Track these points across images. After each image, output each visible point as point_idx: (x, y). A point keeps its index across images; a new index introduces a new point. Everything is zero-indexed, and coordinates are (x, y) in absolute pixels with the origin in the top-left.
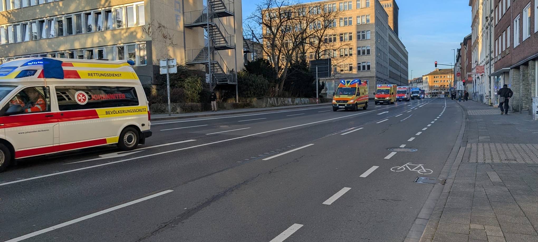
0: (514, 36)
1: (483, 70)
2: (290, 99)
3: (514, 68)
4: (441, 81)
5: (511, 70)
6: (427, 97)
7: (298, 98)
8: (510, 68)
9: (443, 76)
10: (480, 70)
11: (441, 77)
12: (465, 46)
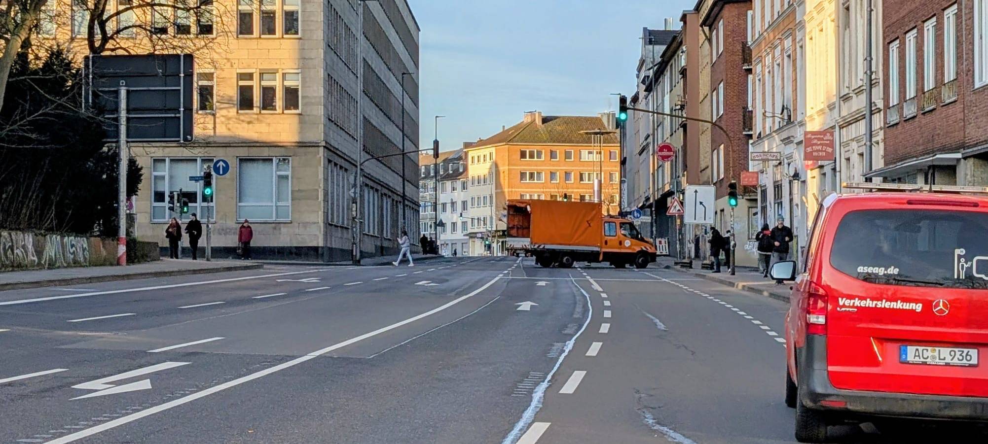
0: (972, 44)
1: (830, 150)
2: (31, 240)
3: (975, 156)
4: (552, 175)
5: (962, 160)
6: (488, 254)
7: (54, 236)
8: (959, 156)
9: (560, 149)
10: (820, 148)
11: (553, 155)
12: (706, 29)
